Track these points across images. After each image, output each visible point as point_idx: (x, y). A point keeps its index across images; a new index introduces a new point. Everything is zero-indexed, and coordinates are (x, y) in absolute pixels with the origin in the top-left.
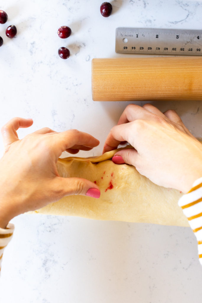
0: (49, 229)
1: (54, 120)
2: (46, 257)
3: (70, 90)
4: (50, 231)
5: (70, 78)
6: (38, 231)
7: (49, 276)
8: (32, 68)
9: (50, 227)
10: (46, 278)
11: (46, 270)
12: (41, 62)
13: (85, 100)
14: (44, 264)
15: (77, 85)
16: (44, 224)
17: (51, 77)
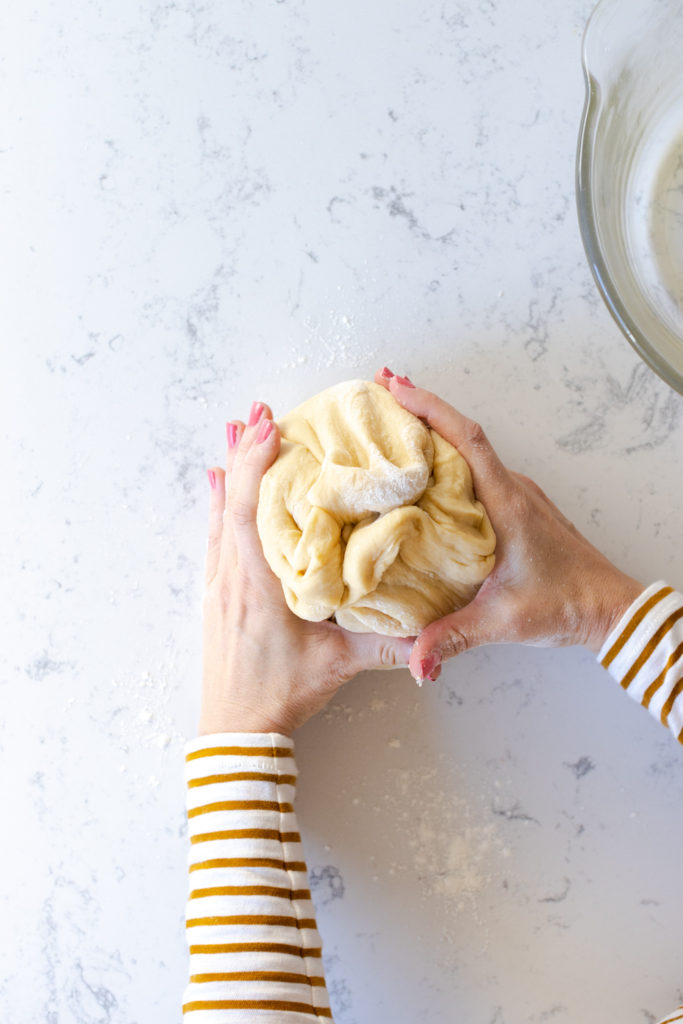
0: (191, 393)
1: (204, 141)
2: (185, 458)
3: (240, 69)
4: (195, 398)
5: (240, 42)
6: (167, 398)
7: (194, 501)
8: (152, 20)
9: (194, 388)
10: (185, 506)
11: (187, 488)
12: (173, 5)
13: (275, 93)
14: (182, 474)
15: (256, 59)
16: (180, 381)
17: (195, 40)
